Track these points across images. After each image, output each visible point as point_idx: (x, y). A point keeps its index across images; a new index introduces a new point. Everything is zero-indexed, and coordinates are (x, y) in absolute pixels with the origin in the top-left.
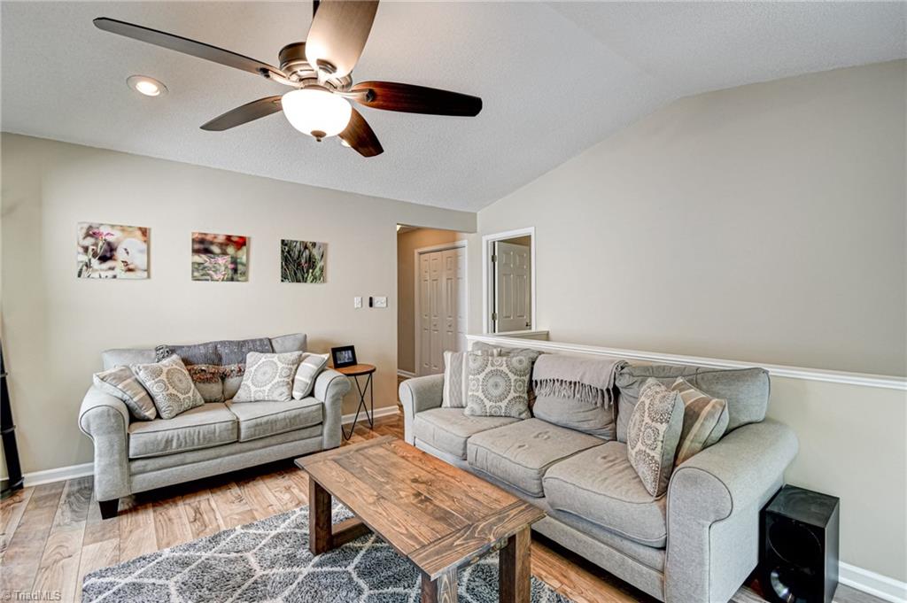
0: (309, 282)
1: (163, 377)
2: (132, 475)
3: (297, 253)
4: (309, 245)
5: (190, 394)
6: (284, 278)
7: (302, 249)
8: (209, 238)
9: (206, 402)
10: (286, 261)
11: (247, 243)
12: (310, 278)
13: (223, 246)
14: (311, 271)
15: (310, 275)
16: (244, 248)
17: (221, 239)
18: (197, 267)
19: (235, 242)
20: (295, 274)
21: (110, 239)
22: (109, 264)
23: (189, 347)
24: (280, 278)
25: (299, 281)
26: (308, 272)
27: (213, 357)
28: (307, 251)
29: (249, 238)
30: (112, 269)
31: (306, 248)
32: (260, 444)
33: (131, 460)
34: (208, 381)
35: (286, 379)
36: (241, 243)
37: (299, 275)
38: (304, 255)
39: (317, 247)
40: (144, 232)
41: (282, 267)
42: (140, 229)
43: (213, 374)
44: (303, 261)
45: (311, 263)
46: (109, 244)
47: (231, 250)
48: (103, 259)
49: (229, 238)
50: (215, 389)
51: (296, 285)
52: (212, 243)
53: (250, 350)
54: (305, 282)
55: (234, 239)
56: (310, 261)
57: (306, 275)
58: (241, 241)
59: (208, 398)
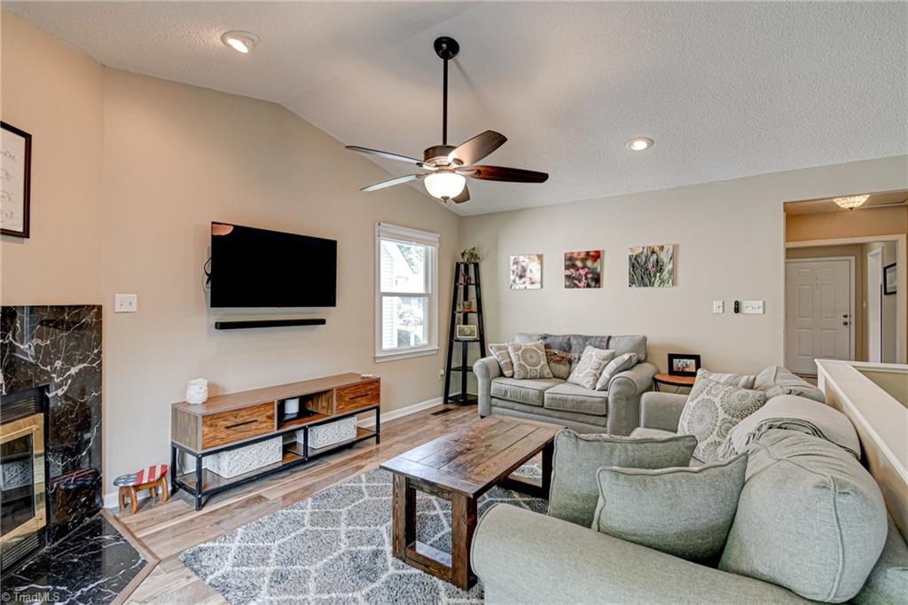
0: (656, 285)
1: (520, 352)
2: (491, 406)
3: (644, 259)
4: (657, 249)
5: (538, 368)
6: (632, 283)
7: (649, 254)
8: (575, 256)
9: (555, 377)
10: (634, 267)
11: (601, 255)
12: (657, 281)
13: (583, 260)
14: (658, 274)
15: (658, 278)
16: (599, 260)
17: (583, 255)
18: (568, 277)
19: (593, 256)
20: (642, 278)
21: (524, 264)
22: (523, 280)
23: (556, 336)
24: (628, 283)
25: (647, 286)
26: (655, 276)
27: (565, 346)
28: (654, 255)
29: (604, 251)
30: (524, 283)
31: (653, 252)
32: (557, 414)
33: (492, 397)
34: (558, 362)
35: (594, 371)
36: (597, 256)
37: (646, 280)
38: (651, 260)
39: (665, 250)
40: (540, 257)
41: (630, 273)
42: (537, 255)
43: (563, 358)
44: (650, 266)
45: (659, 266)
46: (523, 267)
47: (589, 263)
48: (521, 277)
49: (588, 253)
50: (561, 369)
51: (643, 289)
52: (576, 259)
53: (591, 344)
54: (653, 286)
55: (592, 254)
56: (657, 265)
57: (653, 279)
58: (596, 254)
59: (557, 373)
